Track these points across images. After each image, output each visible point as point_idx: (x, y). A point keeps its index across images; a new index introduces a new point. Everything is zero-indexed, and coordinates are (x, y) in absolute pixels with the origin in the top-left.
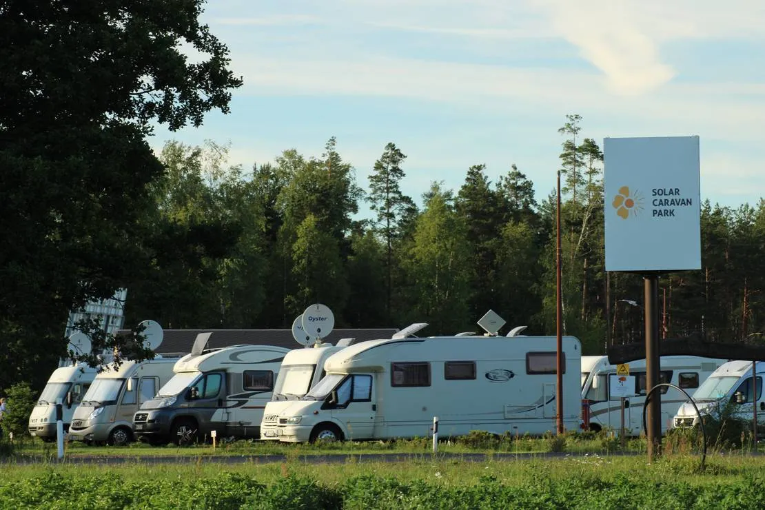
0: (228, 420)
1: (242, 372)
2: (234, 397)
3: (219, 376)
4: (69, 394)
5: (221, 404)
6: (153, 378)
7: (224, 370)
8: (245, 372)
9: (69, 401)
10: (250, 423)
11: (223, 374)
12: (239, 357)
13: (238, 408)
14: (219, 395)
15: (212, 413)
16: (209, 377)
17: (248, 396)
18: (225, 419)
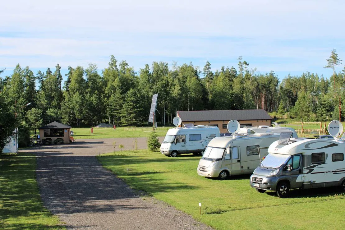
0: (304, 181)
1: (311, 154)
2: (306, 168)
3: (299, 157)
4: (176, 139)
5: (301, 172)
6: (238, 147)
7: (301, 154)
8: (313, 154)
9: (176, 142)
10: (315, 181)
11: (301, 155)
12: (309, 146)
13: (309, 174)
14: (299, 168)
15: (296, 178)
16: (294, 157)
17: (313, 167)
18: (303, 180)
